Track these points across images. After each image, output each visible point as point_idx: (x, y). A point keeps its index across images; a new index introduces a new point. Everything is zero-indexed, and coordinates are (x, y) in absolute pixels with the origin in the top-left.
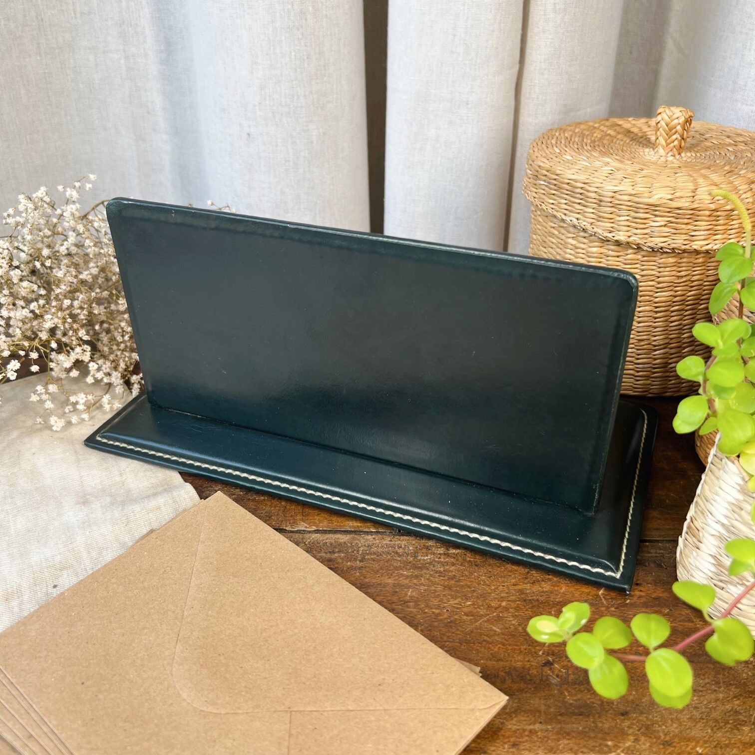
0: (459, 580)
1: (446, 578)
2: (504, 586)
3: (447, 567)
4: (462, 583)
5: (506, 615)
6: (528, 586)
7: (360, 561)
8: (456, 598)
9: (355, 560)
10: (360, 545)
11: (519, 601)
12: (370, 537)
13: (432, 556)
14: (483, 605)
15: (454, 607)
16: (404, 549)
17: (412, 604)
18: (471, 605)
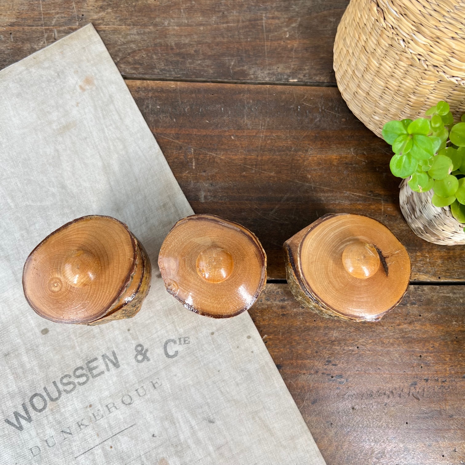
5: (392, 350)
11: (400, 338)
14: (379, 343)
15: (362, 345)
17: (336, 343)
18: (371, 342)
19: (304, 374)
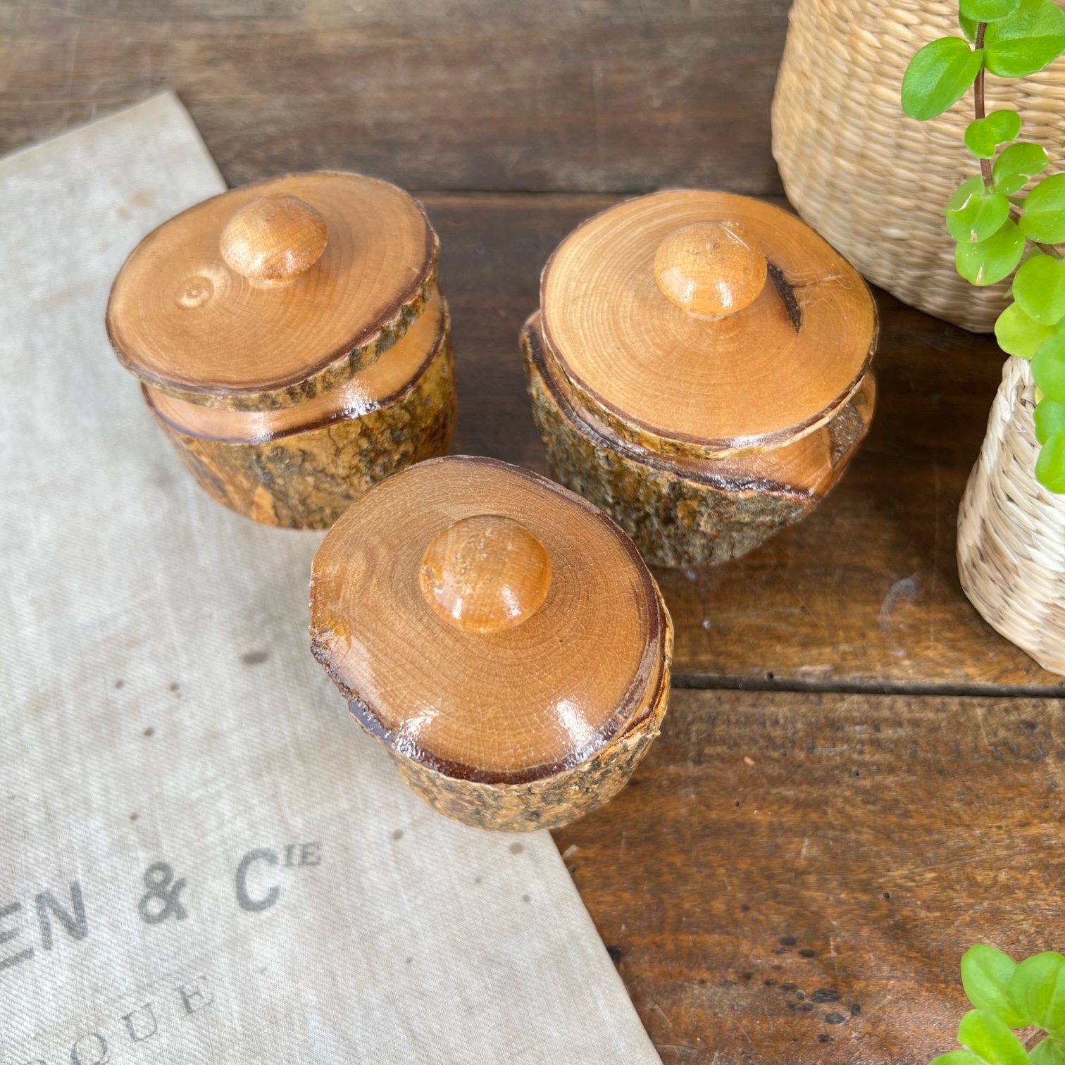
0: (907, 814)
1: (878, 807)
2: (1000, 828)
3: (879, 778)
4: (912, 822)
5: (1008, 908)
6: (1048, 828)
7: (694, 761)
8: (901, 861)
9: (684, 757)
10: (690, 718)
11: (1034, 868)
12: (708, 695)
13: (845, 747)
14: (959, 882)
15: (901, 886)
16: (784, 728)
17: (812, 878)
18: (934, 879)
19: (702, 982)
